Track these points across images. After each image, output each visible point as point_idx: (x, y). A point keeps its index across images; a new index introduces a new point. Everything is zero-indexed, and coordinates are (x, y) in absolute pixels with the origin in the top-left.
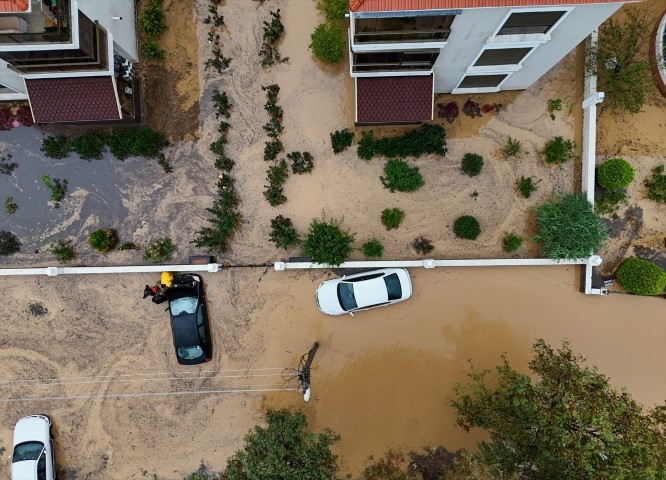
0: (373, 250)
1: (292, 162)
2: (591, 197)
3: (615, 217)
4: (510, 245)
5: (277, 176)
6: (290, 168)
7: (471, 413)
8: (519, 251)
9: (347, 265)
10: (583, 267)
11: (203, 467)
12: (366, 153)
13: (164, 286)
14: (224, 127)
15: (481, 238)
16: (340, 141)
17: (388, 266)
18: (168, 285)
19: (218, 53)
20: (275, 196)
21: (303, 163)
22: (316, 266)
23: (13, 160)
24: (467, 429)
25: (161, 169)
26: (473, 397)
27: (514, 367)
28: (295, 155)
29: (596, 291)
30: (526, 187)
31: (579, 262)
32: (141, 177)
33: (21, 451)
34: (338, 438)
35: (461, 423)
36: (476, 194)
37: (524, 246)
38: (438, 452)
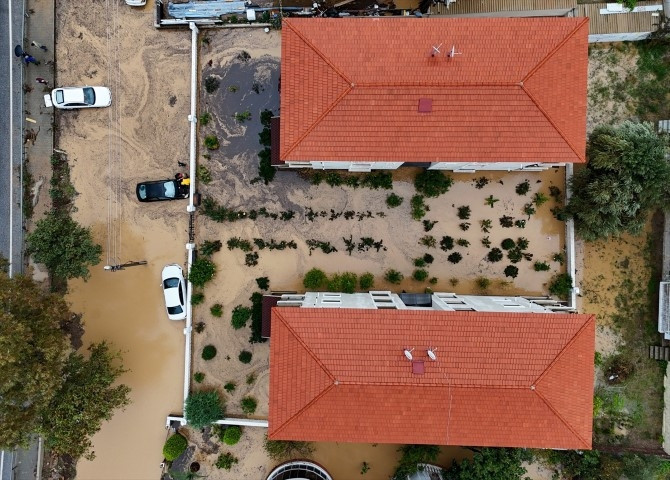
0: (197, 299)
1: (253, 254)
2: (220, 422)
3: (211, 436)
4: (198, 377)
5: (245, 245)
6: (249, 252)
7: (99, 352)
8: (194, 381)
9: (189, 284)
10: (182, 416)
11: (77, 194)
12: (256, 297)
13: (182, 181)
14: (275, 216)
15: (202, 360)
16: (263, 283)
17: (187, 307)
18: (183, 183)
19: (316, 215)
20: (233, 243)
21: (252, 260)
22: (189, 266)
23: (261, 92)
24: (89, 349)
25: (252, 178)
26: (108, 352)
27: (123, 375)
28: (257, 256)
29: (168, 423)
30: (230, 387)
31: (185, 414)
32: (250, 167)
33: (90, 92)
34: (86, 281)
35: (92, 345)
36: (229, 358)
37: (197, 385)
38: (82, 330)
